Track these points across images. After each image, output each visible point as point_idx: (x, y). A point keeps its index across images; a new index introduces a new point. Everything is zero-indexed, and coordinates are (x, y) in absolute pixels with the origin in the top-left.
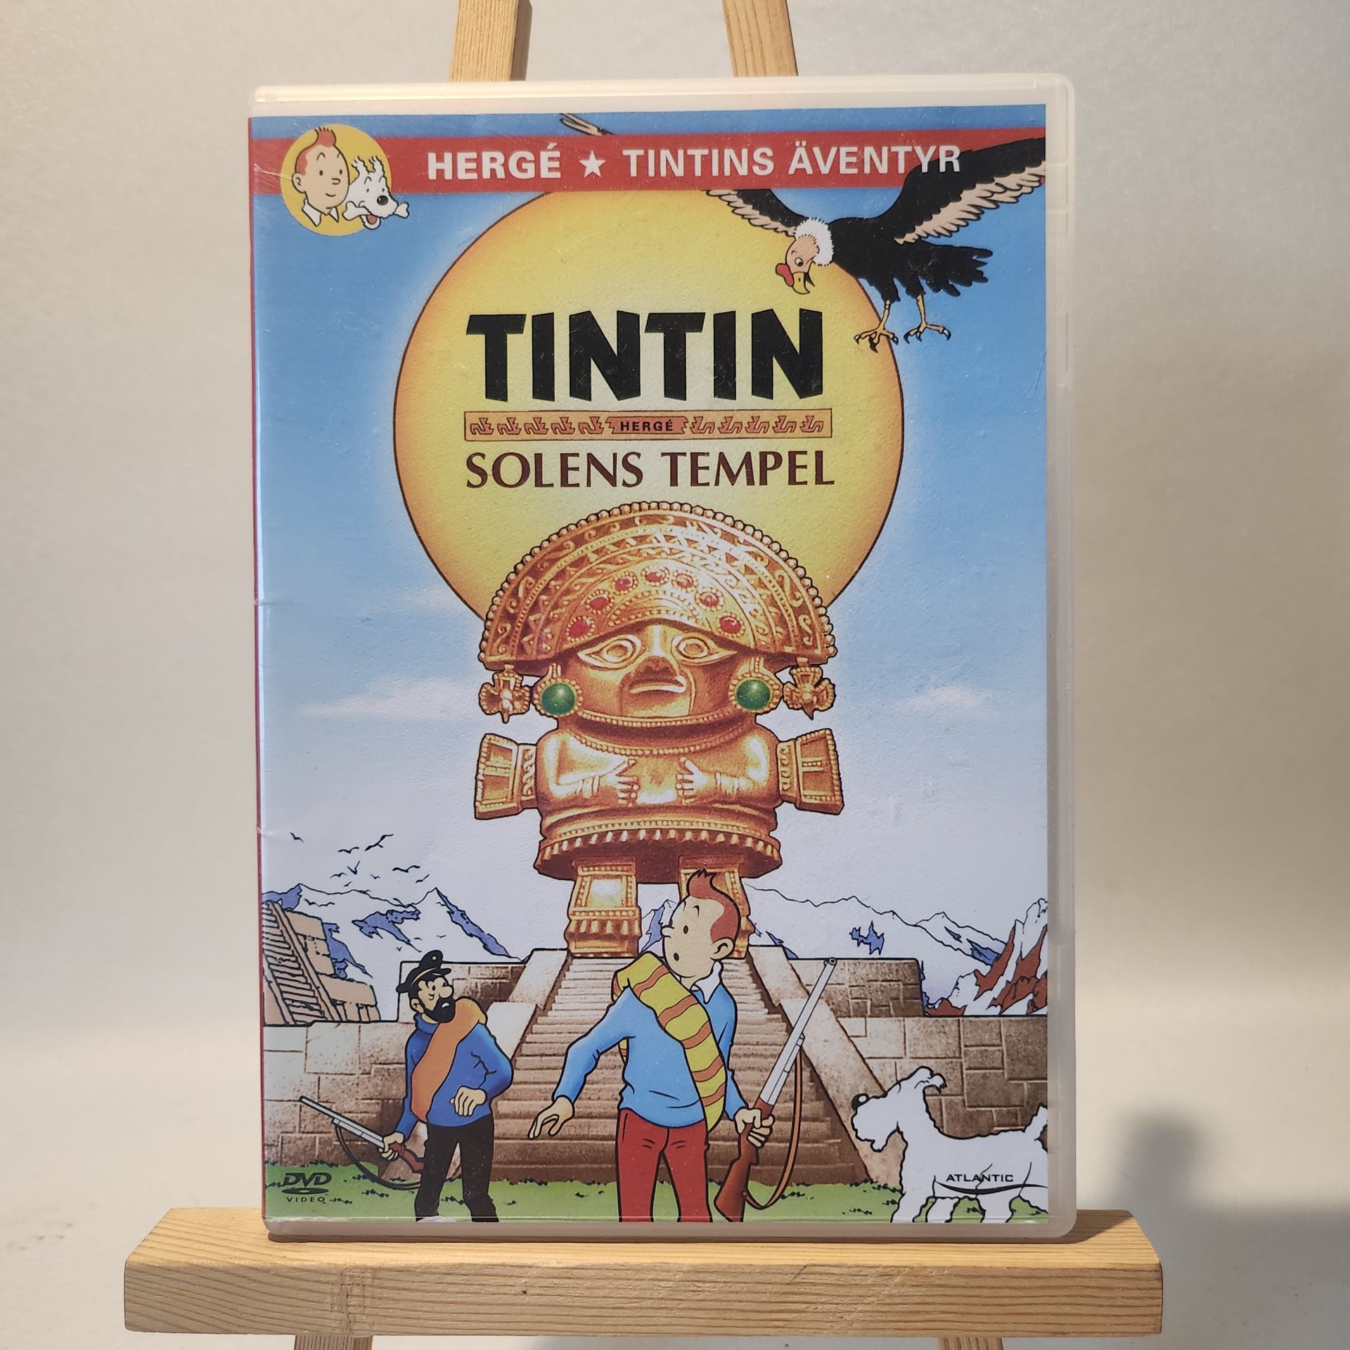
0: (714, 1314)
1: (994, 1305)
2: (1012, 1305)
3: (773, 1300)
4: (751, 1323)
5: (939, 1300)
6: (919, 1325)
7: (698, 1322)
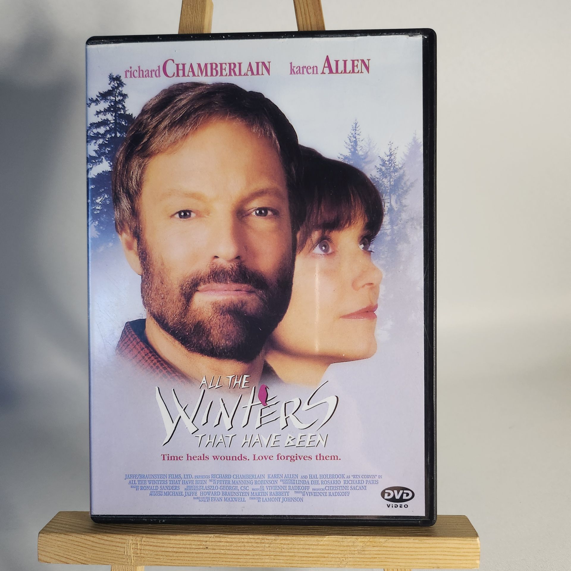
0: (288, 558)
1: (408, 555)
2: (415, 555)
3: (313, 552)
4: (303, 562)
5: (384, 552)
6: (376, 563)
7: (281, 561)
